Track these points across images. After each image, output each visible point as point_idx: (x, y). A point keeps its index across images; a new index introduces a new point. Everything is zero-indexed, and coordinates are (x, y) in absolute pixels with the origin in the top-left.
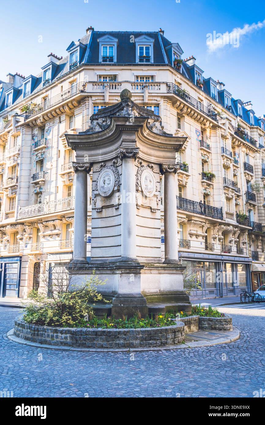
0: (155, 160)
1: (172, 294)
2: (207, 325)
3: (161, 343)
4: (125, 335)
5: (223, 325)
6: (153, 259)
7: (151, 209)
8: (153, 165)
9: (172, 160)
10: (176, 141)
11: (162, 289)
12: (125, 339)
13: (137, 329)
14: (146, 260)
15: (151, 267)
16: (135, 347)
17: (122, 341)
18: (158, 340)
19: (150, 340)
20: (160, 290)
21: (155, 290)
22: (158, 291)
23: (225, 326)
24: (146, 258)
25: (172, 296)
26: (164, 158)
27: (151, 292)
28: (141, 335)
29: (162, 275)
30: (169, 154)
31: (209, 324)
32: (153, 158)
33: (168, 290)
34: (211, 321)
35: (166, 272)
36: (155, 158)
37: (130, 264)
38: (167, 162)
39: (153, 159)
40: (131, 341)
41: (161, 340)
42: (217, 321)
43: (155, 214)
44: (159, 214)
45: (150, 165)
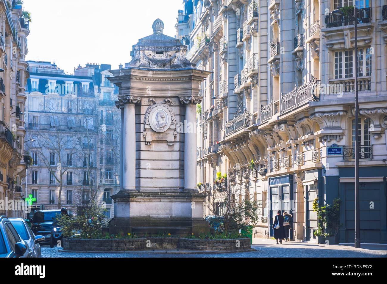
0: (172, 94)
1: (181, 220)
2: (182, 245)
3: (108, 249)
4: (88, 242)
5: (195, 245)
6: (169, 188)
7: (168, 142)
8: (169, 99)
9: (189, 91)
10: (187, 73)
11: (174, 215)
12: (88, 245)
13: (94, 239)
14: (161, 190)
15: (161, 196)
16: (93, 251)
17: (87, 247)
18: (106, 246)
19: (101, 246)
20: (171, 216)
21: (166, 216)
22: (170, 217)
23: (197, 246)
24: (160, 188)
25: (180, 221)
26: (181, 89)
27: (160, 217)
28: (96, 243)
29: (173, 203)
30: (186, 86)
31: (184, 244)
32: (170, 92)
33: (179, 216)
34: (186, 241)
35: (178, 200)
36: (172, 92)
37: (123, 194)
38: (184, 94)
39: (169, 94)
40: (91, 247)
41: (108, 247)
42: (189, 242)
43: (172, 146)
44: (177, 147)
45: (166, 100)
